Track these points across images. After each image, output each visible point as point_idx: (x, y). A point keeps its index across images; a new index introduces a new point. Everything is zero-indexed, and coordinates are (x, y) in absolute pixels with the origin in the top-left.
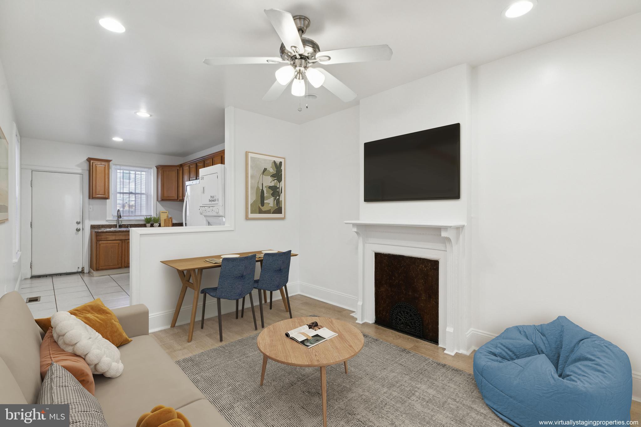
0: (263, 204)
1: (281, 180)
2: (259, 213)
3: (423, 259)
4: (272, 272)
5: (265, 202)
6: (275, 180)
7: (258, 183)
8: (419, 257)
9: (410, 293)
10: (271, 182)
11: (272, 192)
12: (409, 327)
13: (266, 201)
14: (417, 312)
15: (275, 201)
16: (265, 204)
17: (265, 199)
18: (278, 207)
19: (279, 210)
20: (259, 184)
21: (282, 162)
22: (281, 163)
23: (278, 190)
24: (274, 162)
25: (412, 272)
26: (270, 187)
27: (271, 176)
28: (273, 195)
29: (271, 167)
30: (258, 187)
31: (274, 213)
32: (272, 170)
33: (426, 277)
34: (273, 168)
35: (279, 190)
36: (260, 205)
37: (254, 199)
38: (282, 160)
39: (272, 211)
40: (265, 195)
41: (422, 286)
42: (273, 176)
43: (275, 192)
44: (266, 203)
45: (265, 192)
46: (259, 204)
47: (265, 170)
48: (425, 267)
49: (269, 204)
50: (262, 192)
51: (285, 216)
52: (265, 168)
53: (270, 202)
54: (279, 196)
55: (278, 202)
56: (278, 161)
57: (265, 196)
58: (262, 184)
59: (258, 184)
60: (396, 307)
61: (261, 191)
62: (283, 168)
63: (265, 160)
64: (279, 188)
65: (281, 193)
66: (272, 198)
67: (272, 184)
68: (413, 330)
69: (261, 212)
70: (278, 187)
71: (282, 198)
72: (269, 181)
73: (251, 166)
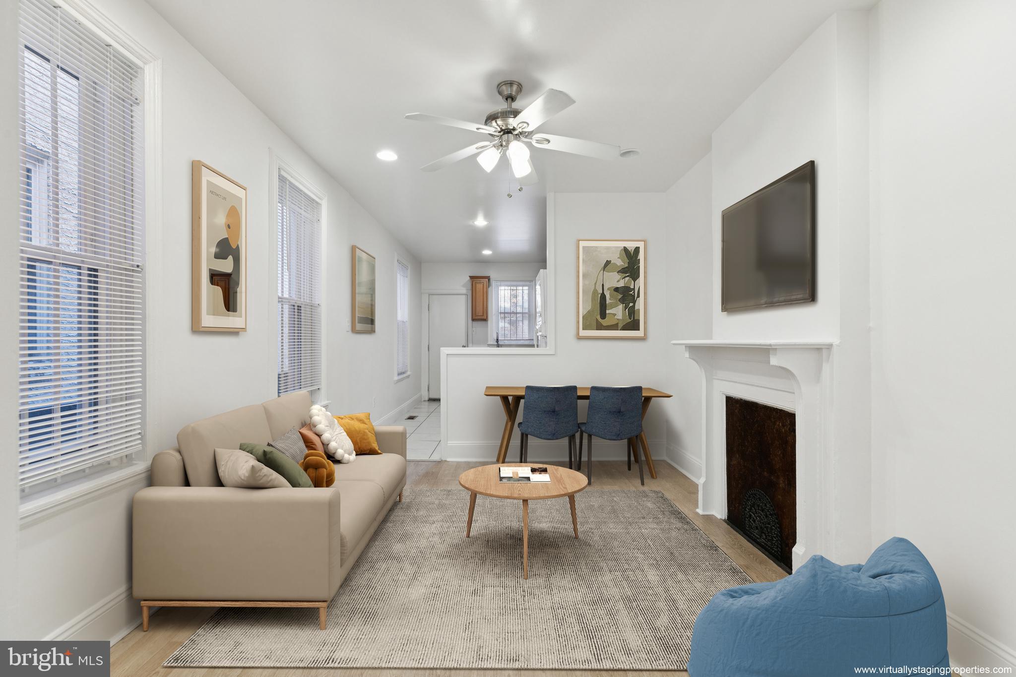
0: (603, 315)
1: (638, 276)
2: (597, 330)
3: (779, 410)
4: (606, 413)
5: (607, 312)
6: (625, 277)
7: (596, 284)
8: (775, 407)
9: (765, 473)
10: (618, 281)
11: (620, 296)
12: (764, 536)
13: (610, 310)
14: (774, 511)
15: (627, 310)
16: (607, 315)
17: (607, 308)
18: (632, 319)
19: (633, 325)
20: (597, 286)
21: (639, 248)
22: (637, 250)
23: (631, 293)
24: (625, 249)
25: (767, 434)
26: (617, 289)
27: (618, 272)
28: (622, 301)
29: (618, 258)
30: (595, 291)
31: (624, 328)
32: (620, 263)
33: (784, 446)
34: (622, 260)
35: (634, 292)
36: (599, 317)
37: (589, 308)
38: (641, 245)
39: (620, 326)
40: (608, 301)
41: (779, 461)
42: (623, 271)
43: (626, 296)
44: (609, 313)
45: (608, 296)
46: (597, 315)
47: (608, 263)
48: (783, 426)
49: (615, 315)
50: (603, 297)
51: (645, 334)
52: (607, 261)
53: (618, 312)
54: (634, 302)
55: (632, 312)
56: (631, 246)
57: (607, 303)
58: (603, 285)
59: (595, 286)
60: (750, 497)
61: (600, 295)
62: (641, 256)
63: (608, 248)
64: (634, 289)
65: (638, 296)
66: (621, 306)
67: (621, 284)
68: (769, 544)
69: (600, 327)
70: (632, 287)
71: (640, 304)
72: (615, 280)
73: (583, 260)
